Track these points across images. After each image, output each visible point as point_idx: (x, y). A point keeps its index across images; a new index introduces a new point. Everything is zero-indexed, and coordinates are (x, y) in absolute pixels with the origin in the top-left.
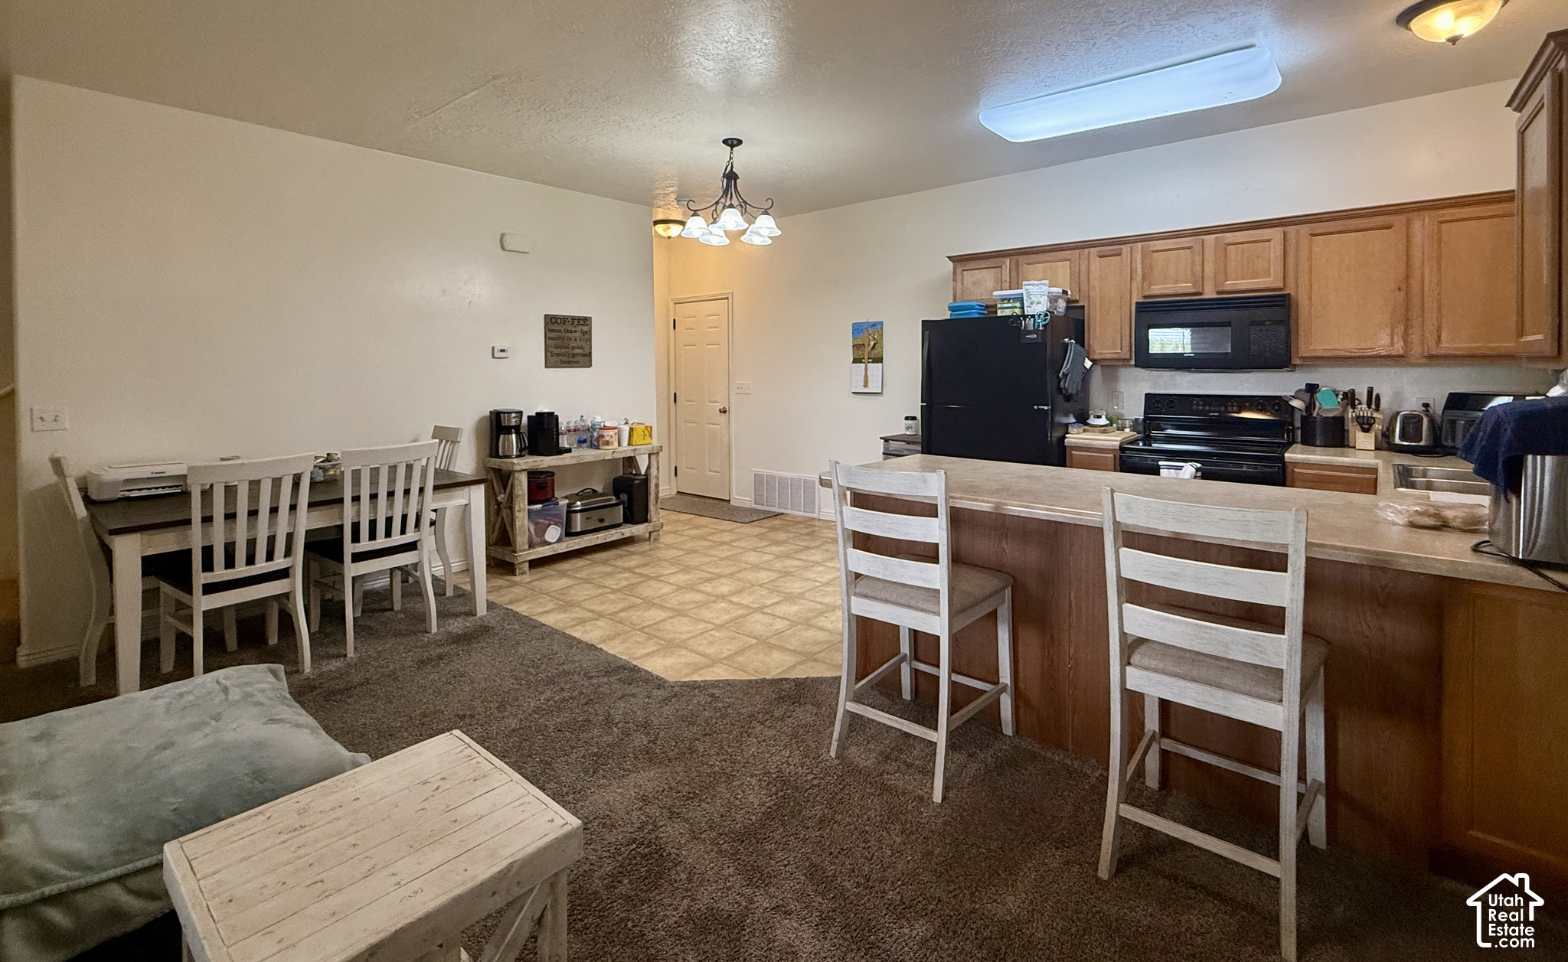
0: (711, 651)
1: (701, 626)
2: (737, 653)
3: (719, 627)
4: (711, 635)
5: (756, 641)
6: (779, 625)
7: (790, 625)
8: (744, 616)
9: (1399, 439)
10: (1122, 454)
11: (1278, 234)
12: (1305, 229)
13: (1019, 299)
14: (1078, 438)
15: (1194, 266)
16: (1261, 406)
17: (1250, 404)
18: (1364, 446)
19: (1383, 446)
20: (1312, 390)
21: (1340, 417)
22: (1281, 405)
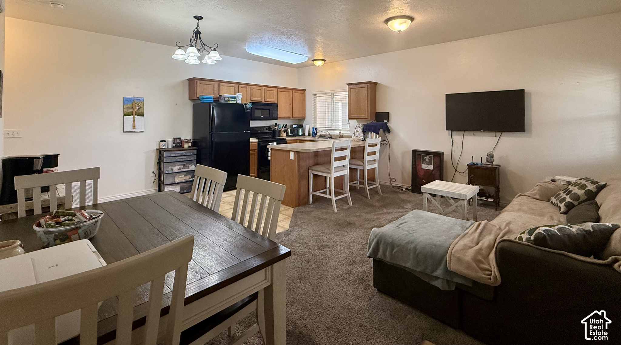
9: (290, 134)
10: (259, 143)
11: (275, 90)
12: (279, 90)
13: (235, 98)
14: (252, 140)
15: (261, 94)
16: (267, 129)
17: (265, 129)
18: (284, 136)
19: (287, 135)
20: (276, 125)
21: (281, 130)
22: (270, 128)
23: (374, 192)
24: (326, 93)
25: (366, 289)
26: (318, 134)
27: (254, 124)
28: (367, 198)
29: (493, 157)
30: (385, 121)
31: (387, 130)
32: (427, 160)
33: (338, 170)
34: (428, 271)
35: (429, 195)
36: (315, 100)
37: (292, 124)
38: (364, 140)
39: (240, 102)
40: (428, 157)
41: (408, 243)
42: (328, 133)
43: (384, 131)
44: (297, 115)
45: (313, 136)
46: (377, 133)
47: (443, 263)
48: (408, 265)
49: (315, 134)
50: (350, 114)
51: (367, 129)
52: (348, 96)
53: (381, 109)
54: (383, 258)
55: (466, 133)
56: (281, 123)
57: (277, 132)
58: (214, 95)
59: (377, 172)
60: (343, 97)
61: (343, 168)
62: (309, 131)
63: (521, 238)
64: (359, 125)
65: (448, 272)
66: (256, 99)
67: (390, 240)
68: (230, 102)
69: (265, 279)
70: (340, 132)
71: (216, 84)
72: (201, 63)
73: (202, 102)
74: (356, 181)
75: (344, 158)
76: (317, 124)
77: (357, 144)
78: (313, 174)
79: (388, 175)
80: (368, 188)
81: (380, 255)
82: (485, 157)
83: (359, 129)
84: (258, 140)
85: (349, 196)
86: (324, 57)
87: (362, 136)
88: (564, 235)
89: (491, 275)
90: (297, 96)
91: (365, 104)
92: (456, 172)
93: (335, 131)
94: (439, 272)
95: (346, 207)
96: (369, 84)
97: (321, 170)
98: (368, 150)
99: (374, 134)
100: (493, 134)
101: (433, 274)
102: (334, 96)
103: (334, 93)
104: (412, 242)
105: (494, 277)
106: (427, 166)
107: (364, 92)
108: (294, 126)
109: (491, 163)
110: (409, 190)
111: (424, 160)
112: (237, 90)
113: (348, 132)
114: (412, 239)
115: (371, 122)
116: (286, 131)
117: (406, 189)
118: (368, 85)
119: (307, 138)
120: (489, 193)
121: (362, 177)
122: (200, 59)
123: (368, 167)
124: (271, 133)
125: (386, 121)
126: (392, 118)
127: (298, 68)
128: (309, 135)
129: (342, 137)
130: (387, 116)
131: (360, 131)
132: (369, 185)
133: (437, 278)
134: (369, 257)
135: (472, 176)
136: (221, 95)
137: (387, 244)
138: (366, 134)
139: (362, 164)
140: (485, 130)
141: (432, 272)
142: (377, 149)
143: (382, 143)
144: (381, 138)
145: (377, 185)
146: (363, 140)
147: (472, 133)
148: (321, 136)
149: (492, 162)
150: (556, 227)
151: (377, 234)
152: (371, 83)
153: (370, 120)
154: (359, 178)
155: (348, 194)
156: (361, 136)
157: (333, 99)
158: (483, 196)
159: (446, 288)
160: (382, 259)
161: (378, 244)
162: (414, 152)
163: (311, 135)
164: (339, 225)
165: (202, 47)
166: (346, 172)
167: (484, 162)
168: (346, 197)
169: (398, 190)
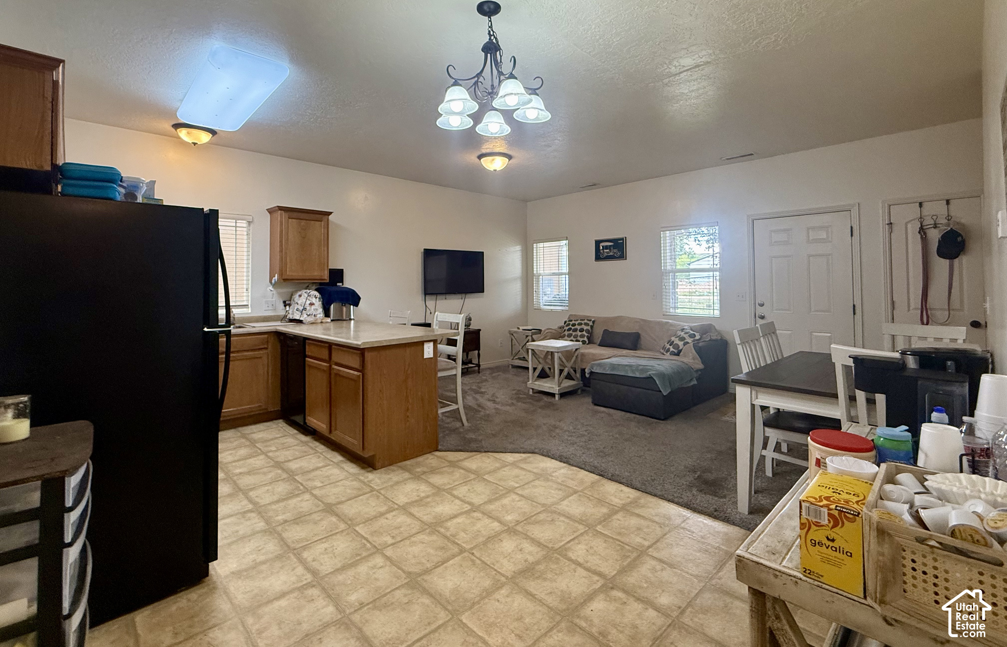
0: (516, 471)
1: (526, 492)
2: (499, 469)
3: (511, 490)
4: (517, 483)
5: (485, 477)
6: (462, 491)
7: (452, 490)
8: (490, 501)
50: (284, 269)
55: (438, 297)
83: (314, 300)
91: (322, 252)
107: (320, 231)
118: (327, 219)
125: (340, 284)
130: (340, 275)
147: (444, 296)
156: (318, 312)
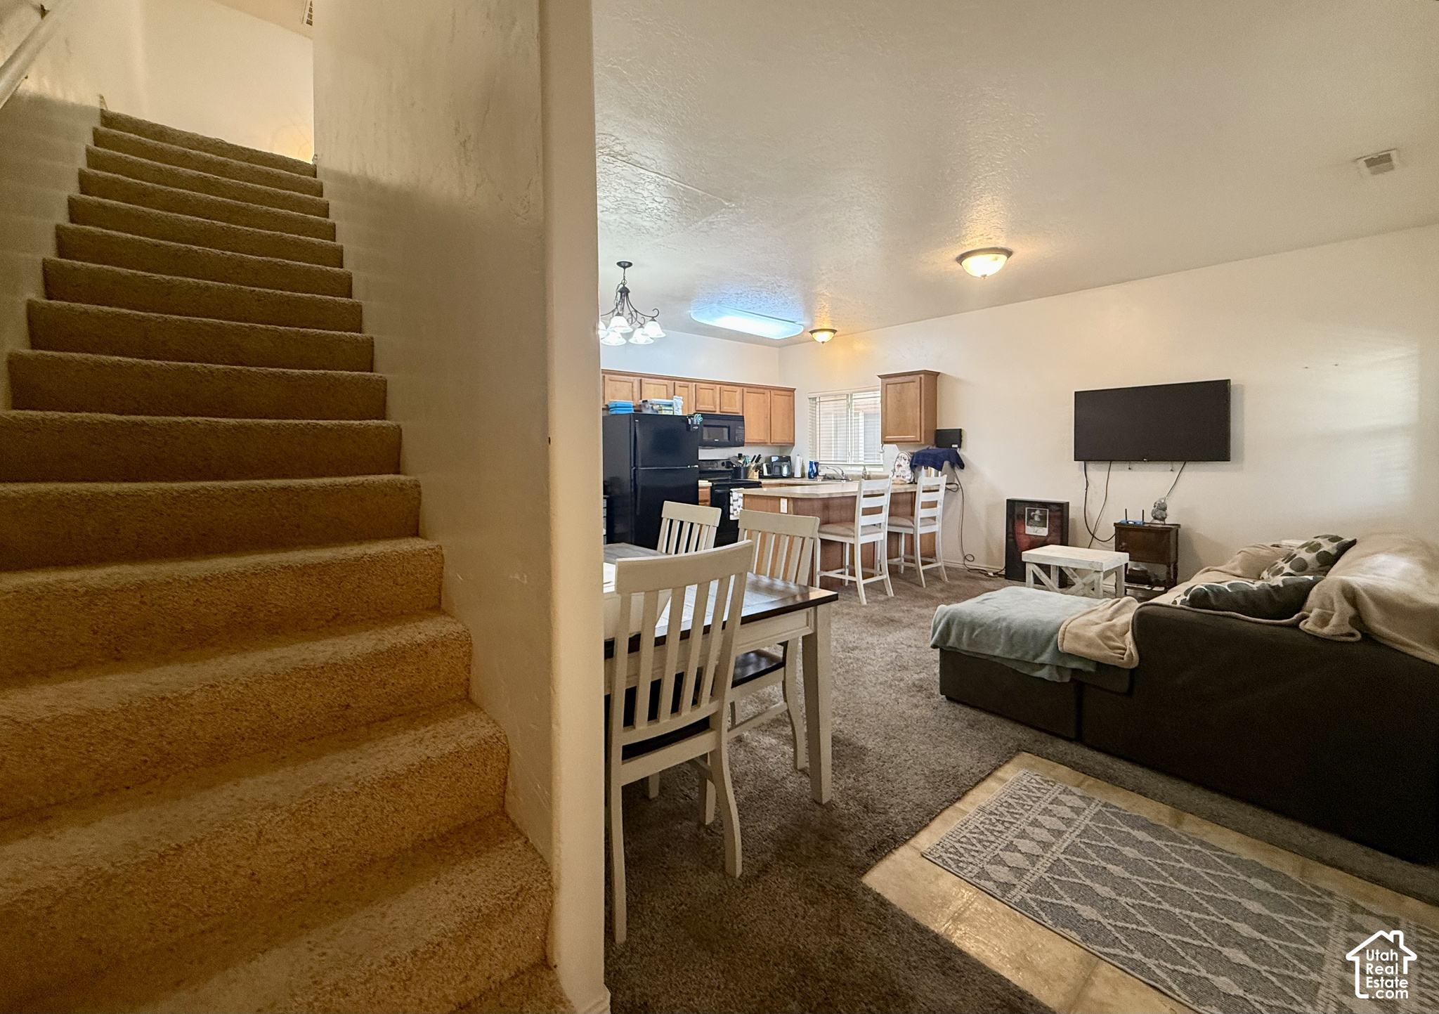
9: (766, 473)
10: (712, 488)
11: (739, 390)
12: (745, 389)
13: (670, 405)
14: (702, 483)
15: (714, 398)
16: (723, 464)
17: (720, 463)
18: (754, 476)
19: (761, 476)
20: (740, 456)
21: (749, 467)
22: (728, 463)
23: (933, 576)
24: (836, 396)
25: (929, 698)
26: (820, 474)
27: (704, 454)
28: (919, 585)
29: (1165, 509)
30: (953, 446)
31: (959, 463)
32: (1037, 518)
33: (869, 531)
34: (1028, 658)
35: (1036, 566)
36: (813, 410)
37: (770, 455)
38: (914, 482)
39: (680, 413)
40: (1038, 512)
41: (998, 621)
42: (840, 473)
43: (952, 466)
44: (778, 437)
45: (810, 477)
46: (939, 468)
47: (1052, 644)
48: (997, 652)
49: (814, 475)
50: (884, 433)
51: (917, 462)
52: (880, 399)
53: (945, 424)
54: (956, 645)
55: (1114, 466)
56: (749, 452)
57: (742, 471)
58: (633, 400)
59: (939, 539)
60: (871, 401)
61: (876, 529)
62: (803, 468)
63: (1175, 602)
64: (903, 455)
65: (1059, 654)
66: (707, 407)
67: (969, 619)
68: (664, 413)
69: (807, 625)
70: (865, 469)
71: (636, 381)
72: (628, 343)
73: (614, 413)
74: (897, 557)
75: (878, 510)
76: (818, 455)
77: (901, 489)
78: (822, 540)
79: (958, 548)
80: (922, 568)
81: (952, 641)
82: (1149, 510)
83: (902, 462)
84: (711, 483)
85: (886, 579)
86: (834, 325)
87: (908, 475)
88: (1237, 592)
89: (1124, 654)
90: (780, 401)
91: (914, 414)
92: (1094, 540)
93: (854, 468)
94: (1045, 658)
95: (882, 597)
96: (922, 376)
97: (837, 532)
98: (922, 498)
99: (933, 469)
100: (1168, 466)
101: (1036, 661)
102: (851, 399)
103: (851, 395)
104: (1004, 619)
105: (1128, 656)
106: (1036, 528)
107: (913, 391)
108: (774, 459)
109: (1160, 520)
110: (1001, 576)
111: (1031, 518)
112: (671, 391)
113: (881, 469)
114: (1003, 615)
115: (925, 447)
116: (759, 468)
117: (994, 574)
118: (921, 378)
119: (798, 481)
120: (1156, 576)
121: (911, 550)
122: (627, 336)
123: (921, 530)
124: (731, 471)
125: (956, 446)
126: (968, 439)
127: (779, 347)
128: (803, 476)
129: (869, 478)
130: (956, 436)
131: (906, 465)
132: (924, 563)
133: (1042, 665)
134: (934, 647)
135: (1124, 544)
136: (645, 401)
137: (962, 624)
138: (916, 470)
139: (910, 523)
140: (1150, 460)
141: (1034, 659)
142: (940, 496)
143: (949, 487)
144: (946, 476)
145: (939, 564)
146: (911, 483)
147: (1127, 465)
148: (826, 478)
149: (1163, 519)
150: (1227, 583)
151: (947, 612)
152: (926, 373)
153: (923, 445)
154: (903, 553)
155: (886, 576)
156: (906, 474)
157: (849, 405)
158: (1144, 584)
159: (1056, 678)
160: (956, 648)
161: (948, 625)
162: (1011, 504)
163: (807, 475)
164: (873, 621)
165: (630, 316)
166: (881, 537)
167: (1149, 519)
168: (882, 581)
169: (980, 575)
